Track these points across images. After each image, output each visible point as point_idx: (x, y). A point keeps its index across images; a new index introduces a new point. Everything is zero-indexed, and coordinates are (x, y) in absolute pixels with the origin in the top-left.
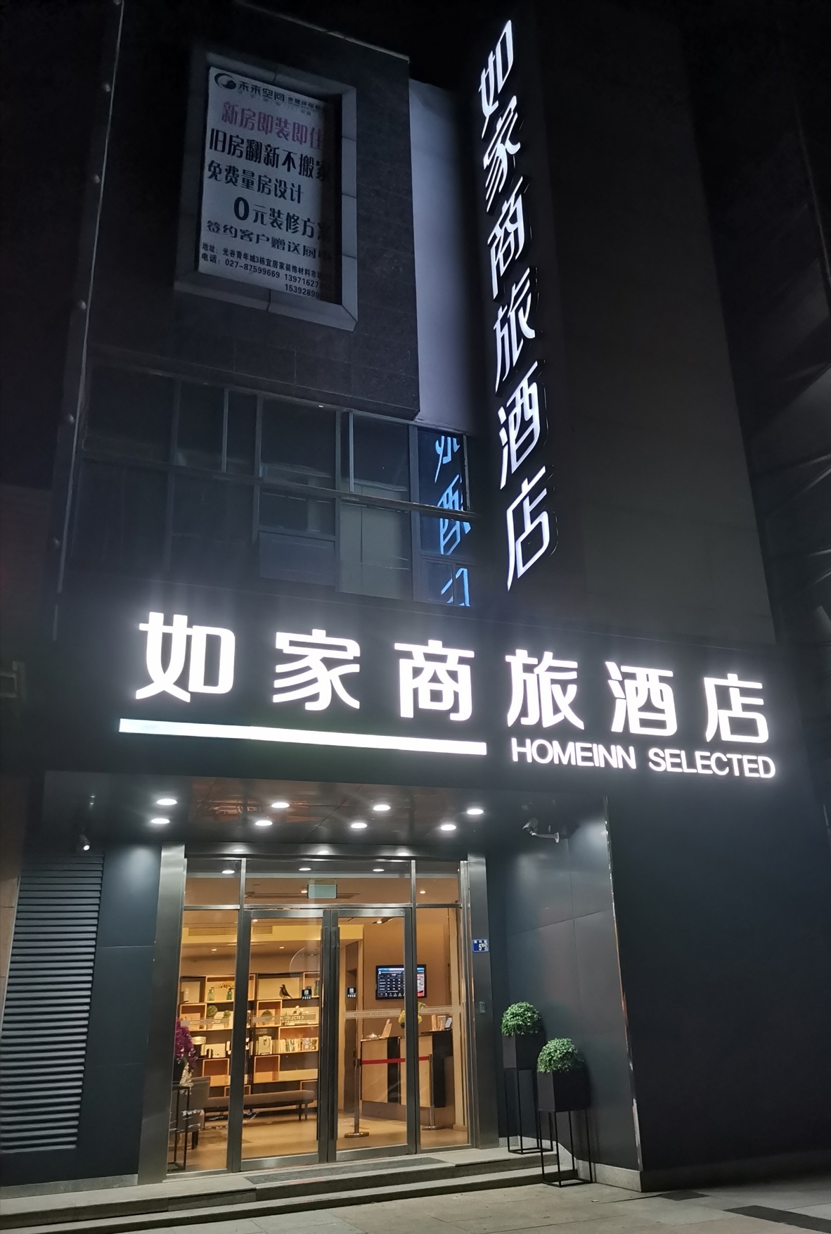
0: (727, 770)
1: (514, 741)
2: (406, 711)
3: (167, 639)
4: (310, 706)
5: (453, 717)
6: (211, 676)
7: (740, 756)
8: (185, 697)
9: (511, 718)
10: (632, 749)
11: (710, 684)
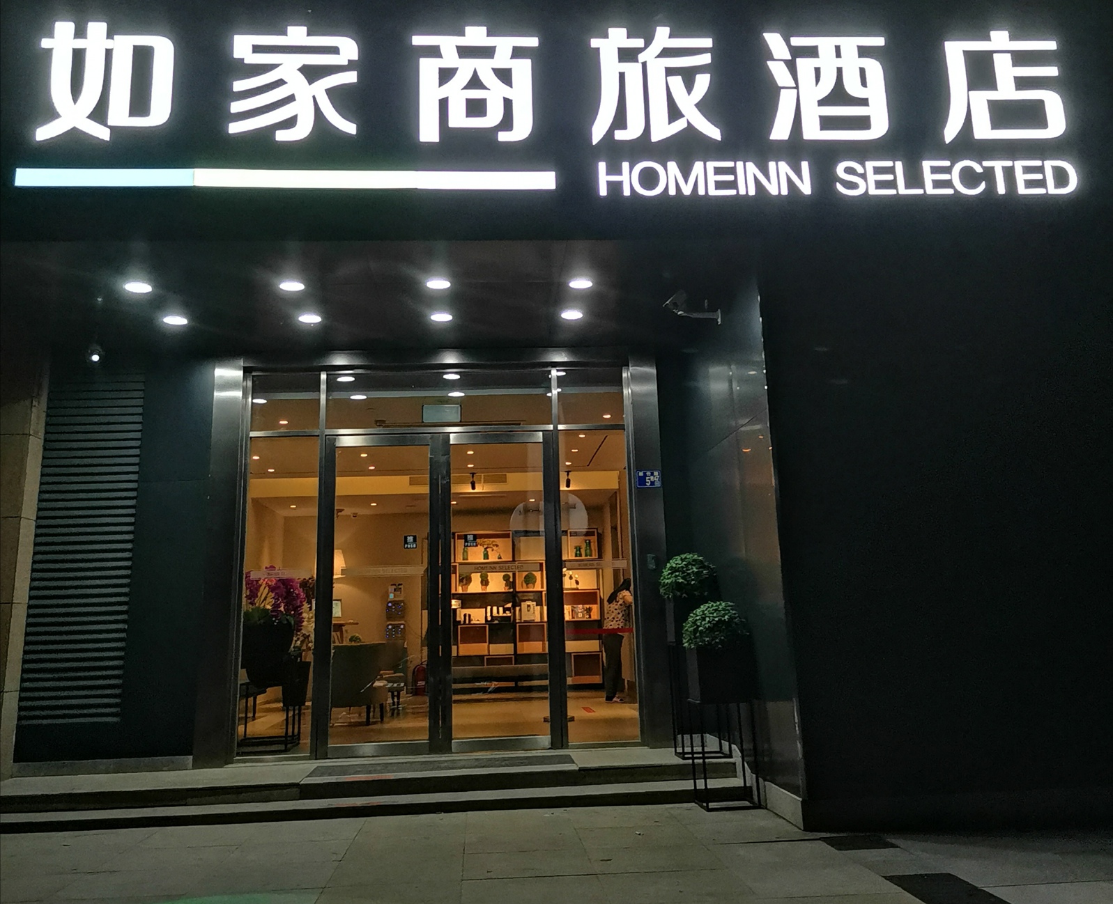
0: (982, 186)
1: (602, 166)
2: (429, 132)
3: (78, 57)
4: (282, 136)
5: (503, 137)
6: (140, 103)
7: (1008, 163)
8: (103, 134)
9: (598, 132)
10: (805, 165)
11: (955, 52)
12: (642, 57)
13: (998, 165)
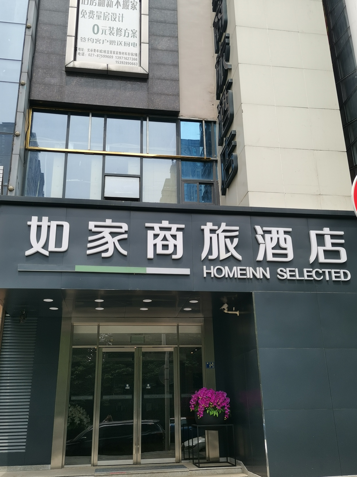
0: (322, 277)
1: (205, 267)
2: (150, 255)
3: (39, 227)
4: (104, 255)
5: (174, 257)
7: (330, 270)
8: (46, 253)
10: (268, 269)
11: (313, 234)
12: (217, 232)
13: (327, 271)
